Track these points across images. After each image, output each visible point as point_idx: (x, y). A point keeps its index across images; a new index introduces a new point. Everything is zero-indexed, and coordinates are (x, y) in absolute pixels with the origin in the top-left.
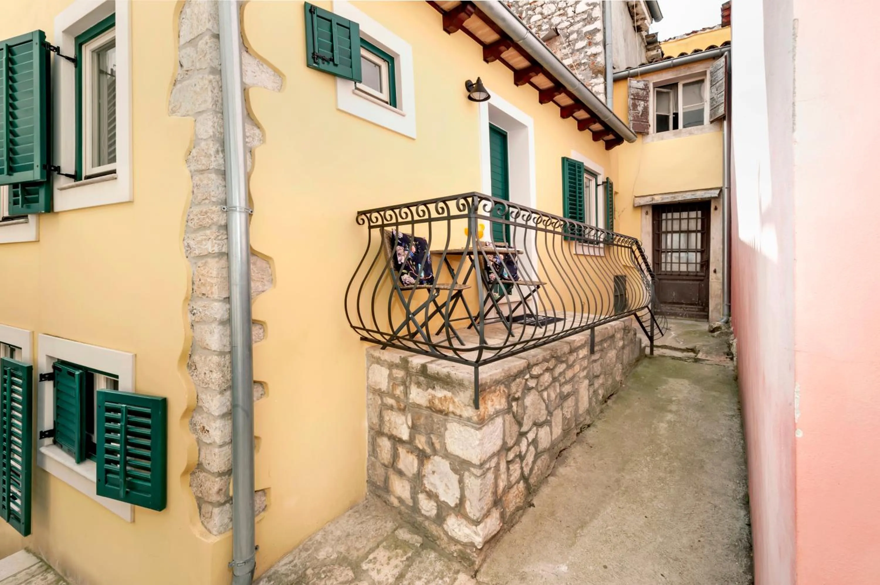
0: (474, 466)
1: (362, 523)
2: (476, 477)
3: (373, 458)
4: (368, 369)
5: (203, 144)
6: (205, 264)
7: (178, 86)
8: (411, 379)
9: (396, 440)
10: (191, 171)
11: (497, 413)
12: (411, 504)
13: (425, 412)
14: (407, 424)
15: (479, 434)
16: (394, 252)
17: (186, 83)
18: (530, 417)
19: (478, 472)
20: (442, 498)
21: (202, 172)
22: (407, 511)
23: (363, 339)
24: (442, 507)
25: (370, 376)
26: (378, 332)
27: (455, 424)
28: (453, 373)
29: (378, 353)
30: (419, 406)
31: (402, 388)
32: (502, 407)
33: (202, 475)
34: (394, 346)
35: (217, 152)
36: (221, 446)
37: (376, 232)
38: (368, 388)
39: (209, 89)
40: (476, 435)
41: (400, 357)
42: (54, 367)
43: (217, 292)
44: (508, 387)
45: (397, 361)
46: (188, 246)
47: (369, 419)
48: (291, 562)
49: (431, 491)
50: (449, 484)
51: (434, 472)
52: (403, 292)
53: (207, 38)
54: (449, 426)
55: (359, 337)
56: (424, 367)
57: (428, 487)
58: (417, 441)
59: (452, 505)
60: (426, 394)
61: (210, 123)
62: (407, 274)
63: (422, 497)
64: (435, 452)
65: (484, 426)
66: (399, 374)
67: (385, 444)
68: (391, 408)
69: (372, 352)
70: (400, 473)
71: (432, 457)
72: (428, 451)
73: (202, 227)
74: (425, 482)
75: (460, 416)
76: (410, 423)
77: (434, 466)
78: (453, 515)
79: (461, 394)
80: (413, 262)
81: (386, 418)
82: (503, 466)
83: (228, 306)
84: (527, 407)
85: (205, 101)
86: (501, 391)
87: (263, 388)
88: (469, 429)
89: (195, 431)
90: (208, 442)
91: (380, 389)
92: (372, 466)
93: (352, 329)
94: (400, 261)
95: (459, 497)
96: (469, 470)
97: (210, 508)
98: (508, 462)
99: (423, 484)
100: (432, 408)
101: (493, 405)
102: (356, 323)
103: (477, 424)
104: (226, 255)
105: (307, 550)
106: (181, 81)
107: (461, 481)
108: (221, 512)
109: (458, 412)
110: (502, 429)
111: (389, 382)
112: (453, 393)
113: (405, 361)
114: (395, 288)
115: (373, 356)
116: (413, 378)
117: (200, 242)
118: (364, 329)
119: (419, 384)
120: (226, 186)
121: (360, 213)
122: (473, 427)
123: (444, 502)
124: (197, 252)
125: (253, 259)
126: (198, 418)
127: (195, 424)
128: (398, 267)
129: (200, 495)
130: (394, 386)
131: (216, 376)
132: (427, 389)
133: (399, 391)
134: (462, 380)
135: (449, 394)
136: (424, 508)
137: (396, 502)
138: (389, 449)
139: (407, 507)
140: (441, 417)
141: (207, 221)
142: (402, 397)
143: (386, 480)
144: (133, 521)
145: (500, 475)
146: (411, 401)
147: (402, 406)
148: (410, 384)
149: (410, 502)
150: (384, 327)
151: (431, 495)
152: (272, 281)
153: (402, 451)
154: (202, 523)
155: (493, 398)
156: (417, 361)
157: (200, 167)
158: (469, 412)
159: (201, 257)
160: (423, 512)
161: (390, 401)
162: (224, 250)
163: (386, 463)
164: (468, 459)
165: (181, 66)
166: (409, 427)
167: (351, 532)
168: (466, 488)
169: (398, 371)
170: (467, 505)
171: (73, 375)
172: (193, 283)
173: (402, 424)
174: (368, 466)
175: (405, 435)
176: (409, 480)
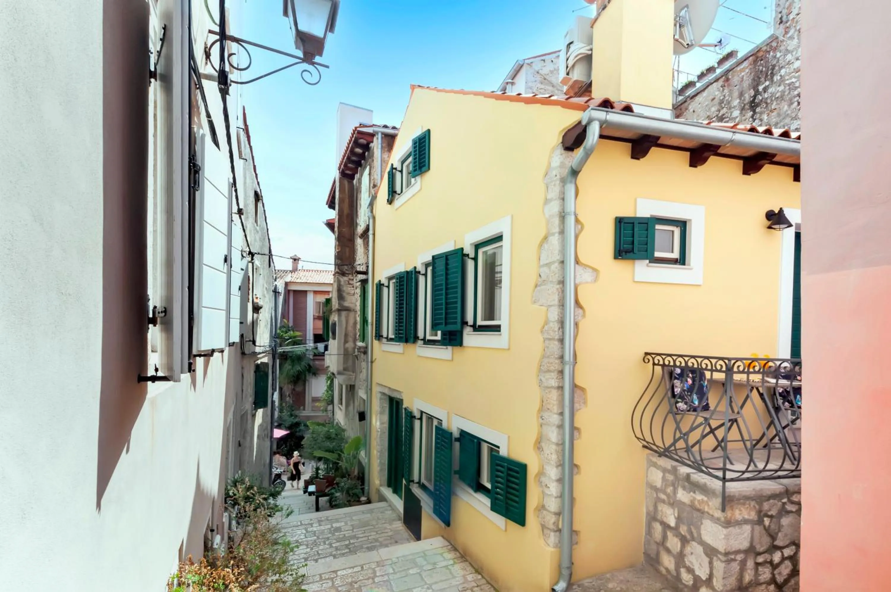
0: (720, 553)
1: (638, 578)
2: (721, 561)
3: (648, 537)
4: (648, 469)
5: (551, 324)
6: (550, 392)
7: (538, 288)
8: (678, 483)
9: (666, 526)
10: (544, 338)
11: (746, 522)
12: (675, 575)
13: (688, 509)
14: (674, 515)
15: (725, 531)
16: (672, 384)
17: (542, 287)
18: (786, 535)
19: (723, 558)
20: (697, 573)
21: (550, 339)
22: (671, 579)
23: (644, 447)
24: (697, 579)
25: (649, 475)
26: (654, 444)
27: (708, 521)
28: (708, 483)
29: (655, 459)
30: (684, 503)
31: (671, 488)
32: (751, 518)
33: (545, 512)
34: (666, 456)
35: (559, 329)
36: (556, 498)
37: (658, 369)
38: (646, 484)
39: (557, 294)
40: (722, 531)
41: (672, 465)
42: (461, 434)
43: (556, 409)
44: (760, 504)
45: (669, 467)
46: (541, 380)
47: (647, 507)
48: (591, 582)
49: (689, 566)
50: (702, 563)
51: (692, 553)
52: (677, 416)
53: (556, 264)
54: (704, 521)
55: (641, 445)
56: (688, 475)
57: (688, 563)
58: (681, 529)
59: (704, 579)
60: (689, 495)
61: (556, 313)
62: (682, 402)
63: (683, 570)
64: (693, 539)
65: (730, 527)
66: (670, 477)
67: (658, 528)
68: (663, 501)
69: (651, 458)
70: (668, 551)
71: (691, 542)
72: (688, 537)
73: (549, 371)
74: (686, 560)
75: (712, 516)
76: (676, 515)
77: (692, 548)
78: (704, 586)
79: (714, 499)
80: (688, 392)
81: (660, 508)
82: (750, 564)
83: (561, 417)
84: (783, 526)
85: (554, 300)
86: (752, 506)
87: (578, 469)
88: (717, 526)
89: (542, 486)
90: (549, 493)
91: (656, 486)
92: (647, 543)
93: (636, 439)
94: (677, 392)
95: (709, 573)
96: (717, 556)
97: (549, 532)
98: (757, 564)
99: (684, 561)
100: (692, 506)
101: (740, 514)
102: (639, 435)
103: (724, 523)
104: (561, 388)
105: (601, 580)
106: (540, 286)
107: (711, 563)
108: (555, 535)
109: (711, 512)
110: (750, 535)
111: (662, 483)
112: (708, 498)
113: (674, 470)
114: (670, 412)
115: (651, 460)
116: (680, 482)
117: (547, 379)
118: (645, 440)
119: (684, 488)
120: (563, 348)
121: (647, 354)
122: (720, 525)
123: (698, 576)
124: (546, 384)
125: (575, 389)
126: (543, 479)
127: (541, 482)
128: (674, 396)
129: (543, 523)
130: (666, 486)
131: (554, 457)
132: (690, 492)
133: (670, 490)
134: (714, 490)
135: (705, 499)
136: (684, 578)
137: (664, 571)
138: (661, 531)
139: (672, 576)
140: (699, 514)
141: (552, 368)
142: (671, 494)
143: (658, 554)
144: (506, 530)
145: (746, 569)
146: (678, 499)
147: (672, 501)
148: (678, 487)
149: (674, 573)
150: (659, 443)
151: (690, 571)
152: (585, 403)
153: (669, 534)
154: (545, 540)
155: (742, 509)
156: (684, 470)
157: (550, 337)
158: (718, 514)
159: (548, 387)
160: (684, 582)
161: (663, 496)
162: (560, 385)
163: (658, 541)
164: (716, 548)
165: (540, 276)
166: (675, 518)
167: (630, 580)
168: (714, 569)
169: (669, 475)
170: (715, 580)
171: (473, 441)
172: (543, 402)
173: (671, 515)
174: (644, 542)
175: (673, 524)
176: (674, 556)
